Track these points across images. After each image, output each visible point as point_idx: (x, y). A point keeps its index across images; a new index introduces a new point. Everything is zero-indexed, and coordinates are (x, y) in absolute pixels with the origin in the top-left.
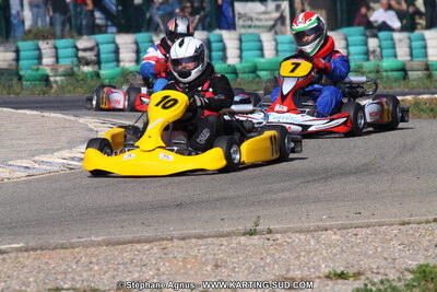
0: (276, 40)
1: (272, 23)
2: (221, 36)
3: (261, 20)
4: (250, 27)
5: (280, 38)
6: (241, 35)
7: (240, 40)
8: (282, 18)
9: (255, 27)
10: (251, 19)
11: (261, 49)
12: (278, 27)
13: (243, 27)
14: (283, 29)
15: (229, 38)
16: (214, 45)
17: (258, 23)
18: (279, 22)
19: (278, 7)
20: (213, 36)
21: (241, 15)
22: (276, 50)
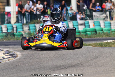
0: (104, 23)
1: (104, 18)
2: (88, 22)
3: (101, 17)
4: (98, 19)
5: (106, 22)
7: (94, 23)
8: (107, 17)
9: (99, 19)
10: (98, 17)
11: (100, 26)
13: (95, 19)
14: (107, 19)
15: (91, 22)
16: (86, 25)
17: (100, 18)
19: (106, 13)
20: (86, 22)
21: (95, 16)
22: (105, 26)
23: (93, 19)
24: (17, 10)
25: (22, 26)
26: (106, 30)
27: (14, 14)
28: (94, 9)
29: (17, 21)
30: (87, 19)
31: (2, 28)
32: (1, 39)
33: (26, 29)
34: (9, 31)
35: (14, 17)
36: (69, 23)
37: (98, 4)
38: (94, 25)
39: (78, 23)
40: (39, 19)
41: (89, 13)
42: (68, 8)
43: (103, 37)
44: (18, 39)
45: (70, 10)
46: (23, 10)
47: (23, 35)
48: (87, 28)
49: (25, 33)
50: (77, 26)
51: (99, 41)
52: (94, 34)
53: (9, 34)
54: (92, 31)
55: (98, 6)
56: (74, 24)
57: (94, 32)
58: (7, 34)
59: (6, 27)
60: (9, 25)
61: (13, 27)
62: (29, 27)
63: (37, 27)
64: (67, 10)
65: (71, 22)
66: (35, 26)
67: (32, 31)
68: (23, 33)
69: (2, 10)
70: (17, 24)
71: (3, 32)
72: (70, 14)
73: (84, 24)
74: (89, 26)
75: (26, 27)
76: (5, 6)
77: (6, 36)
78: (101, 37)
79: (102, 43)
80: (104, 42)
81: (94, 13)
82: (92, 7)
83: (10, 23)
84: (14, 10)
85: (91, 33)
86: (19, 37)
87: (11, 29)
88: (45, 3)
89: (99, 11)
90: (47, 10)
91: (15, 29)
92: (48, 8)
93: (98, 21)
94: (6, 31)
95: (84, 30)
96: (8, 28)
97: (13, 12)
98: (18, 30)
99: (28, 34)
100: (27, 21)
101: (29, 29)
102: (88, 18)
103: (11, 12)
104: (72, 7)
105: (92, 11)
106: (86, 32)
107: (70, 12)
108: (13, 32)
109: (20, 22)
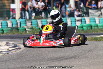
1: (99, 15)
2: (85, 18)
3: (95, 14)
4: (93, 16)
5: (101, 19)
6: (90, 18)
7: (90, 19)
9: (95, 16)
10: (93, 14)
11: (95, 22)
12: (101, 16)
13: (91, 16)
15: (87, 19)
16: (83, 21)
18: (101, 15)
19: (100, 11)
20: (83, 18)
21: (91, 13)
22: (100, 22)
23: (89, 16)
24: (21, 7)
25: (25, 21)
26: (101, 26)
27: (18, 11)
28: (90, 7)
29: (21, 17)
30: (83, 16)
31: (7, 23)
32: (7, 33)
33: (29, 24)
34: (14, 26)
35: (18, 14)
36: (67, 19)
37: (93, 2)
38: (90, 21)
39: (75, 19)
40: (40, 15)
41: (85, 11)
42: (67, 6)
43: (98, 32)
44: (21, 34)
45: (68, 7)
46: (27, 7)
47: (27, 30)
48: (84, 24)
49: (28, 27)
50: (75, 22)
51: (95, 36)
52: (90, 29)
53: (13, 28)
54: (88, 27)
55: (94, 4)
56: (72, 20)
57: (90, 28)
58: (12, 29)
59: (11, 22)
60: (13, 20)
61: (17, 22)
62: (32, 22)
63: (38, 22)
64: (66, 7)
65: (69, 18)
66: (37, 22)
67: (34, 26)
68: (26, 27)
69: (8, 7)
70: (21, 20)
71: (8, 26)
72: (68, 11)
73: (81, 21)
74: (85, 22)
75: (29, 22)
76: (10, 3)
77: (11, 30)
78: (96, 32)
79: (97, 37)
80: (99, 36)
81: (90, 11)
82: (88, 5)
83: (14, 18)
84: (19, 7)
85: (87, 28)
86: (23, 31)
87: (16, 24)
88: (46, 1)
89: (95, 8)
90: (48, 8)
91: (19, 24)
92: (49, 6)
93: (93, 18)
94: (11, 26)
95: (81, 26)
96: (13, 23)
97: (18, 8)
98: (22, 25)
99: (31, 29)
100: (30, 17)
101: (32, 25)
102: (84, 14)
103: (15, 9)
104: (71, 5)
105: (88, 9)
106: (82, 27)
107: (68, 9)
108: (18, 26)
109: (24, 17)
